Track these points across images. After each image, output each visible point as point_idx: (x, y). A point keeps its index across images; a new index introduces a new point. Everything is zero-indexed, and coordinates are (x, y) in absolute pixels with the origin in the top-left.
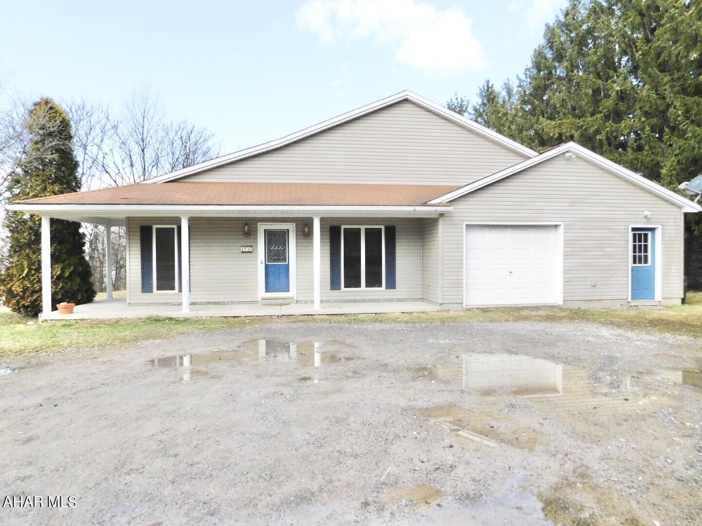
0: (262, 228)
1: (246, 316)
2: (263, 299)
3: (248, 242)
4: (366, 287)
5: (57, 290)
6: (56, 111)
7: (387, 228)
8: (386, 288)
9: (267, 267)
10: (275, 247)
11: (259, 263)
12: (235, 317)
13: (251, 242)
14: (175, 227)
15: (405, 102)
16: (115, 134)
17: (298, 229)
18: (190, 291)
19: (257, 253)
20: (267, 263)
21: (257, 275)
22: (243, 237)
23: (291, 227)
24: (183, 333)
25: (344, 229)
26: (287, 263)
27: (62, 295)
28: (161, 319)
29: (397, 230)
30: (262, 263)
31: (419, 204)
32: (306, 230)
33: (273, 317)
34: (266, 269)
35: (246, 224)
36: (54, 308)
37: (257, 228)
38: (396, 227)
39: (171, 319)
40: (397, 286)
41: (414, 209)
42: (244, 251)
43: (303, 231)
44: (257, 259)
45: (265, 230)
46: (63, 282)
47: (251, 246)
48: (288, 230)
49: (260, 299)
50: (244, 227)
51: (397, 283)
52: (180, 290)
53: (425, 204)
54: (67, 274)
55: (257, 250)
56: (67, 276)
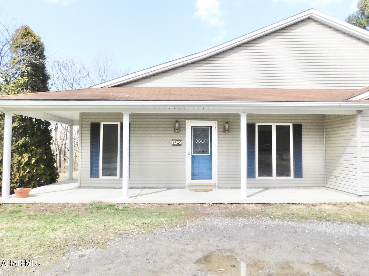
0: (189, 125)
1: (179, 204)
2: (190, 185)
3: (178, 136)
4: (277, 176)
5: (24, 174)
6: (32, 35)
7: (294, 126)
8: (295, 177)
9: (193, 157)
10: (200, 141)
11: (187, 154)
12: (169, 204)
13: (180, 137)
14: (119, 123)
15: (309, 20)
16: (88, 76)
17: (220, 126)
18: (129, 177)
19: (185, 146)
20: (193, 155)
21: (185, 165)
22: (173, 132)
23: (214, 125)
24: (121, 234)
25: (259, 126)
26: (210, 154)
27: (29, 178)
28: (103, 206)
29: (303, 127)
30: (189, 155)
31: (341, 100)
32: (227, 127)
33: (205, 205)
34: (192, 159)
35: (177, 122)
36: (12, 192)
37: (185, 124)
38: (303, 124)
39: (110, 206)
40: (303, 176)
41: (339, 104)
42: (174, 144)
43: (224, 128)
44: (185, 151)
45: (192, 127)
46: (30, 168)
47: (180, 140)
48: (211, 127)
49: (187, 185)
50: (175, 125)
51: (304, 173)
52: (121, 176)
53: (347, 100)
54: (33, 161)
55: (185, 143)
56: (33, 163)
